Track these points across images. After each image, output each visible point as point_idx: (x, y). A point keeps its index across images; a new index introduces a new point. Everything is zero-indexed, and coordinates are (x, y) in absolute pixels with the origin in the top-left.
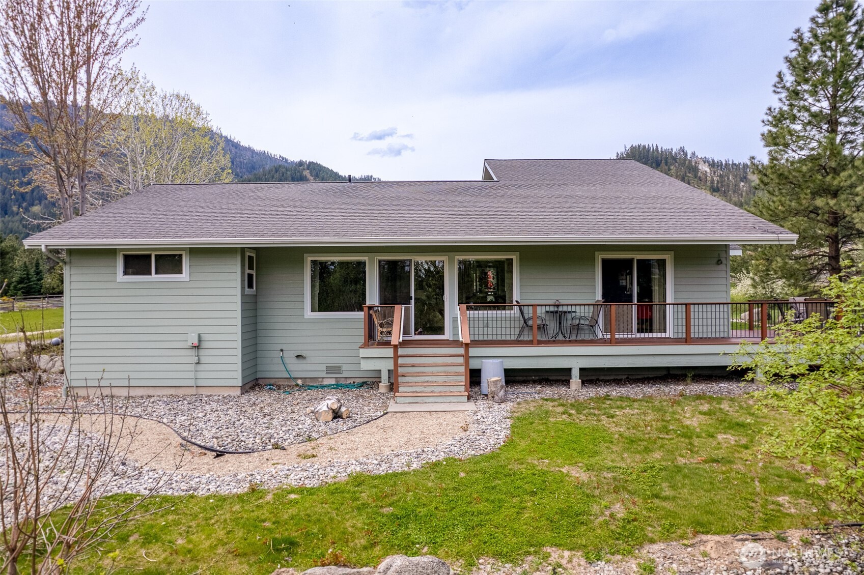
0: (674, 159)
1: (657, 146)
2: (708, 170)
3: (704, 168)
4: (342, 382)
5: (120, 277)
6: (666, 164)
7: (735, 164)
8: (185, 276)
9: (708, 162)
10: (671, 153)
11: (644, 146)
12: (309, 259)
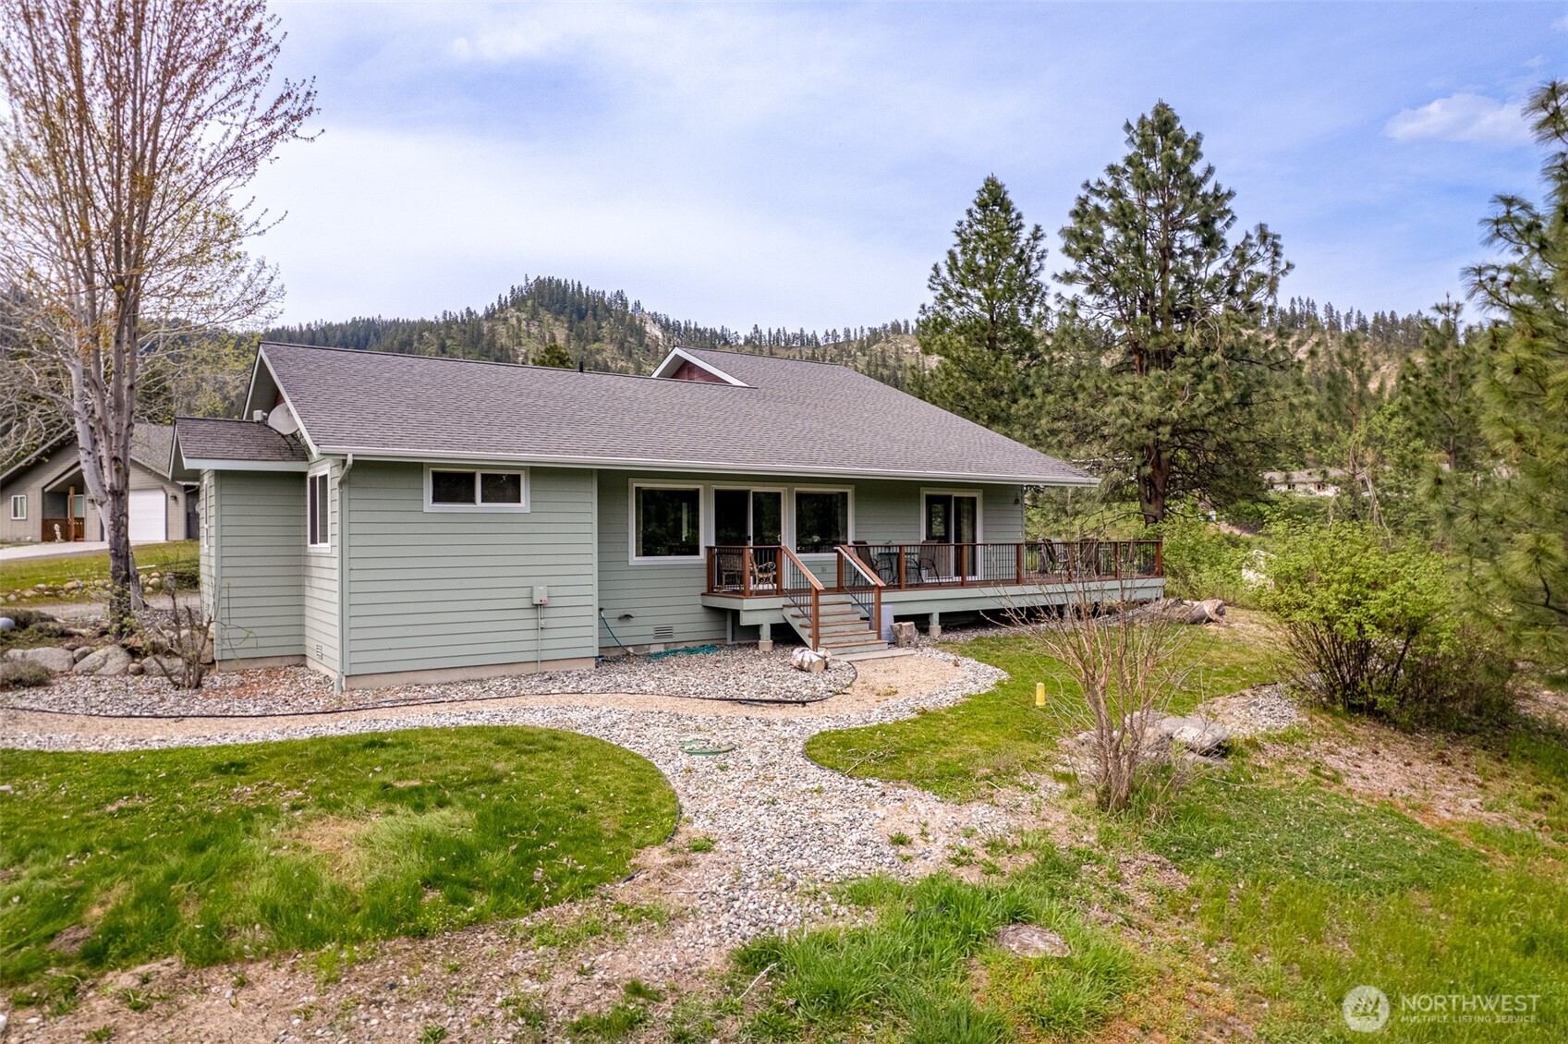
0: (608, 309)
1: (579, 285)
2: (660, 336)
3: (654, 331)
4: (672, 648)
5: (429, 505)
6: (595, 316)
7: (699, 330)
8: (524, 505)
9: (660, 322)
10: (602, 300)
11: (559, 282)
12: (635, 484)
